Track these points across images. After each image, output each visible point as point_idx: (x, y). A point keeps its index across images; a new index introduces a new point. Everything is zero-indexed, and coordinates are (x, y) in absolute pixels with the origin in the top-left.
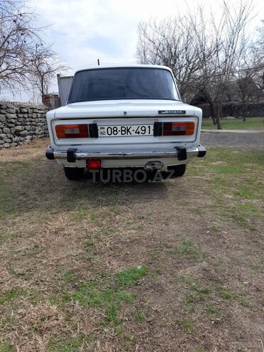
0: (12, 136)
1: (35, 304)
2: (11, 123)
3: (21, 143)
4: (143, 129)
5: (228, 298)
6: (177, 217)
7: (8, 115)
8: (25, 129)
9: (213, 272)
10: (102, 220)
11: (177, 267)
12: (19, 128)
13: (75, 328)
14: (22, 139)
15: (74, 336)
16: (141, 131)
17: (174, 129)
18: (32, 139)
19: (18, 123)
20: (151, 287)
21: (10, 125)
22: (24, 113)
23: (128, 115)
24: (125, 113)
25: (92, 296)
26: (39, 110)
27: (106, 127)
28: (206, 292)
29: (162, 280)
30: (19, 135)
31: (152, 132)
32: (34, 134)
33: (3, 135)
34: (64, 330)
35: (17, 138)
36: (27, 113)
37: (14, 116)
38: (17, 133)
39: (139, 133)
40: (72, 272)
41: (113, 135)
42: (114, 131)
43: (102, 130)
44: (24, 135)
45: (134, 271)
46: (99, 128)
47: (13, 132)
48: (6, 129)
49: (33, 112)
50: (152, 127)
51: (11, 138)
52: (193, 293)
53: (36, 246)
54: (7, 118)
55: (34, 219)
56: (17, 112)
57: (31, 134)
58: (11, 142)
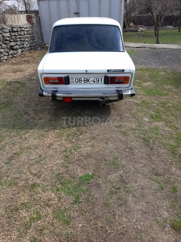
0: (8, 51)
1: (44, 192)
2: (7, 40)
3: (15, 55)
4: (98, 79)
5: (128, 192)
6: (114, 138)
7: (4, 34)
8: (17, 45)
9: (124, 177)
10: (73, 139)
11: (108, 174)
12: (12, 44)
13: (62, 205)
14: (15, 52)
15: (62, 208)
16: (96, 81)
17: (117, 81)
18: (22, 52)
19: (12, 40)
20: (95, 185)
21: (6, 42)
22: (15, 32)
23: (88, 72)
24: (86, 71)
25: (69, 189)
26: (25, 28)
27: (75, 79)
28: (119, 189)
29: (100, 181)
30: (13, 49)
31: (103, 82)
32: (23, 48)
33: (2, 50)
34: (58, 205)
35: (12, 52)
36: (17, 31)
37: (8, 35)
38: (12, 48)
39: (95, 82)
40: (59, 174)
41: (79, 83)
42: (80, 81)
43: (72, 80)
44: (17, 49)
45: (88, 175)
46: (70, 78)
47: (9, 47)
48: (4, 45)
49: (22, 31)
50: (103, 79)
51: (8, 52)
52: (113, 189)
53: (40, 156)
54: (3, 37)
55: (36, 135)
56: (10, 32)
57: (21, 48)
58: (8, 55)
